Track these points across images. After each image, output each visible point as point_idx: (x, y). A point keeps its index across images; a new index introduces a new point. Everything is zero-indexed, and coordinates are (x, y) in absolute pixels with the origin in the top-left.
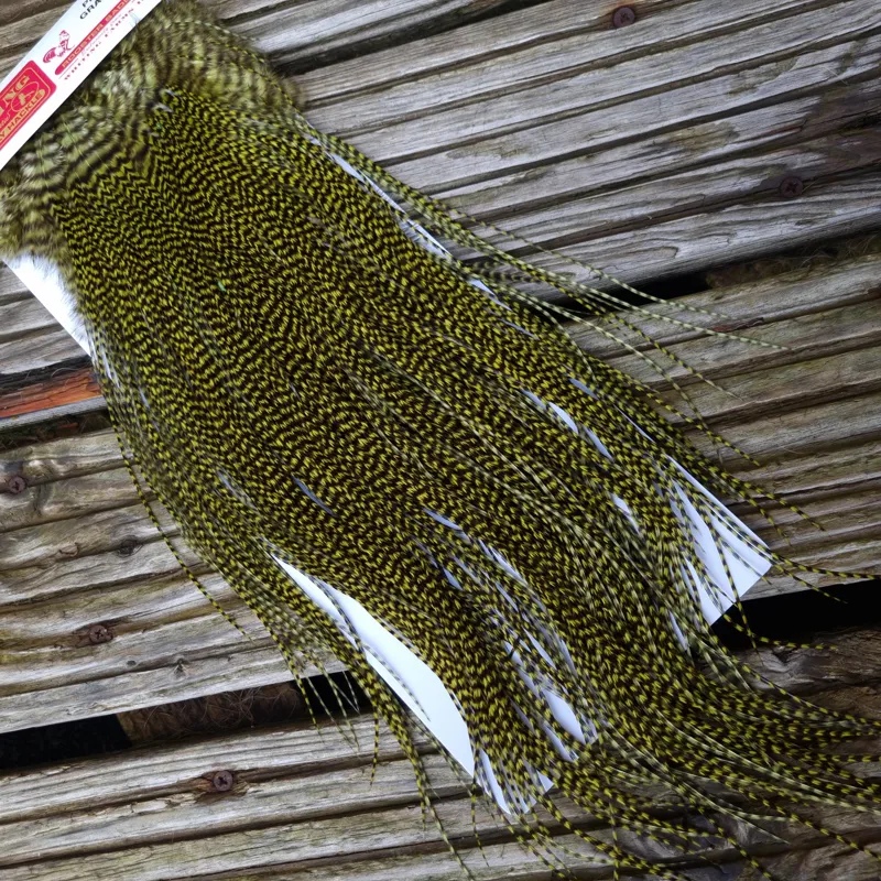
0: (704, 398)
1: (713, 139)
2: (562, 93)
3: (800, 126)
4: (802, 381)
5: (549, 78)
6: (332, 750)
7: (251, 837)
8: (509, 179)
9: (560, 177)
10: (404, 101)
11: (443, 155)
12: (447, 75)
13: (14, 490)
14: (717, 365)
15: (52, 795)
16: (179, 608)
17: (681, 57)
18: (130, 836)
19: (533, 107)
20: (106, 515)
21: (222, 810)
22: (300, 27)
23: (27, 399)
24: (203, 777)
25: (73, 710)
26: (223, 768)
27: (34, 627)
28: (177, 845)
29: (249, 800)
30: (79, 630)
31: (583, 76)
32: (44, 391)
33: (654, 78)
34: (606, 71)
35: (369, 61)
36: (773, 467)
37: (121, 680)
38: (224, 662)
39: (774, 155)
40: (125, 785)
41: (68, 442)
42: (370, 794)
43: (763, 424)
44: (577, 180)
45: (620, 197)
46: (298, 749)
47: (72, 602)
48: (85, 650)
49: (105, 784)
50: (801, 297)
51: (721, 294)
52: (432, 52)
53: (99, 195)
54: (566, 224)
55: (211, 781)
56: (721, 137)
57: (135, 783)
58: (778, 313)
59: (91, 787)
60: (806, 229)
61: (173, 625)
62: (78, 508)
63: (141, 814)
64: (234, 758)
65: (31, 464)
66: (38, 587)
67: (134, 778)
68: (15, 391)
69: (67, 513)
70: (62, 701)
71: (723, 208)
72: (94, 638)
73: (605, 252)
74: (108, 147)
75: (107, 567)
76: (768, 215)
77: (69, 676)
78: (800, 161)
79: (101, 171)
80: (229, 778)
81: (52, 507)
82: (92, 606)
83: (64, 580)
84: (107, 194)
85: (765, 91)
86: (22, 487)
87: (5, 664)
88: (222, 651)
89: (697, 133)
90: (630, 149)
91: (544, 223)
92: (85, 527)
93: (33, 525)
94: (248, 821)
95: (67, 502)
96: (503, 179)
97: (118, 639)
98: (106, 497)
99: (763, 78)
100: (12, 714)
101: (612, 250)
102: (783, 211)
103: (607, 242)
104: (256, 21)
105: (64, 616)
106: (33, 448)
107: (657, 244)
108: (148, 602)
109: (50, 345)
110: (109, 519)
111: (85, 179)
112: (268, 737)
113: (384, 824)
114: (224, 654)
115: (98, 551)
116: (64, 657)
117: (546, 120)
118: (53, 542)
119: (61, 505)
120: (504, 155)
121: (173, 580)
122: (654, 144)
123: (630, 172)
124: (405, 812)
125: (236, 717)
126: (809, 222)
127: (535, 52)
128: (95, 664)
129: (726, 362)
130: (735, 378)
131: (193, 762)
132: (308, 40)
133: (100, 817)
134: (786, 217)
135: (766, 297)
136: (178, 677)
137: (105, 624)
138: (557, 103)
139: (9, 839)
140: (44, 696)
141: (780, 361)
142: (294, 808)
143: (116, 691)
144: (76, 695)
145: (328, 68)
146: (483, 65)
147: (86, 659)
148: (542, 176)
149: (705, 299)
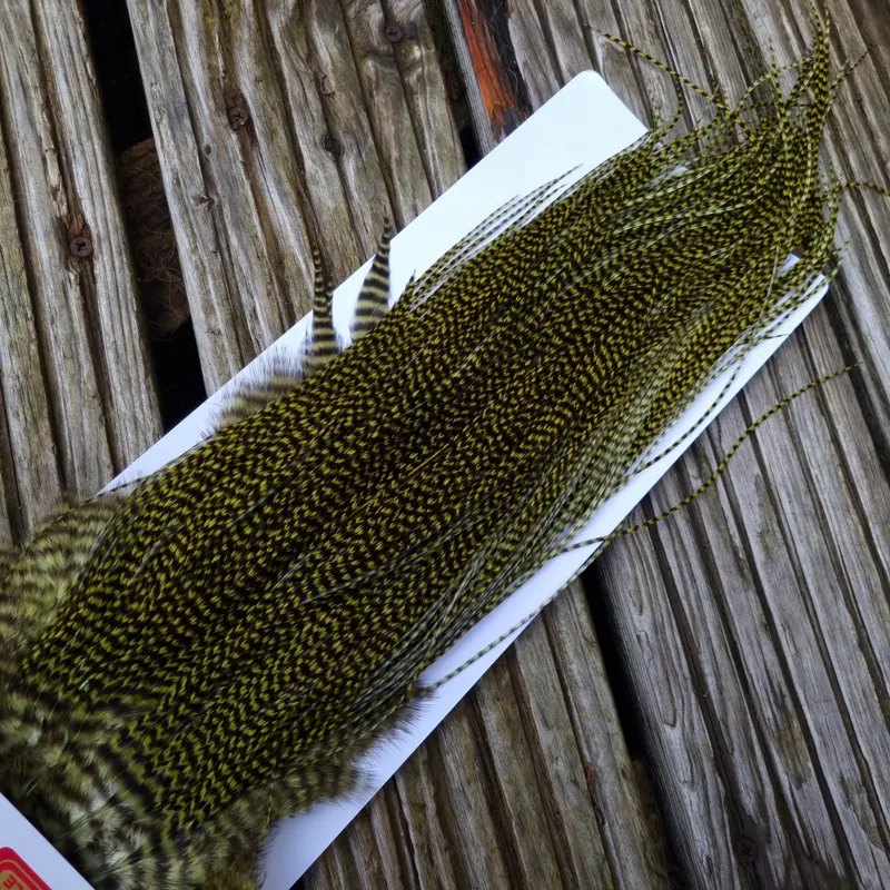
0: (515, 761)
1: (793, 760)
2: (830, 596)
3: (812, 857)
4: (538, 870)
5: (844, 580)
6: (117, 363)
7: (19, 276)
8: (737, 541)
9: (743, 597)
10: (811, 428)
11: (757, 470)
12: (840, 473)
13: (388, 31)
14: (551, 773)
15: (64, 66)
16: (268, 199)
17: (875, 721)
18: (20, 148)
19: (813, 565)
20: (365, 123)
21: (49, 246)
22: (877, 320)
23: (483, 45)
24: (85, 225)
25: (156, 87)
26: (95, 246)
27: (245, 49)
28: (10, 198)
29: (60, 274)
30: (242, 96)
31: (849, 617)
32: (493, 63)
33: (851, 693)
34: (855, 641)
35: (848, 392)
36: (443, 843)
37: (190, 140)
38: (212, 247)
39: (780, 828)
40: (76, 142)
41: (441, 85)
42: (69, 405)
43: (490, 829)
44: (740, 615)
45: (726, 662)
46: (118, 326)
47: (271, 88)
48: (221, 101)
49: (76, 122)
50: (630, 865)
51: (628, 775)
52: (862, 457)
54: (694, 604)
55: (81, 235)
56: (795, 768)
57: (78, 153)
58: (611, 841)
59: (74, 107)
60: (703, 868)
61: (250, 194)
62: (372, 96)
63: (44, 159)
64: (106, 258)
65: (416, 48)
66: (288, 54)
67: (83, 152)
68: (491, 33)
69: (366, 85)
70: (166, 78)
71: (720, 775)
72: (233, 112)
73: (667, 648)
75: (310, 124)
76: (716, 825)
77: (193, 85)
78: (776, 857)
80: (84, 253)
81: (372, 70)
82: (269, 109)
83: (295, 80)
85: (846, 815)
86: (392, 38)
87: (204, 20)
88: (224, 245)
89: (798, 743)
90: (776, 671)
91: (693, 580)
92: (352, 102)
93: (353, 50)
94: (37, 274)
95: (378, 84)
96: (737, 535)
97: (234, 136)
98: (385, 124)
99: (860, 813)
100: (151, 27)
101: (670, 657)
102: (721, 841)
103: (677, 648)
104: (880, 276)
105: (257, 80)
106: (433, 51)
107: (678, 703)
108: (275, 167)
109: (540, 66)
110: (362, 127)
112: (130, 294)
113: (35, 421)
114: (220, 247)
115: (328, 115)
116: (213, 81)
117: (801, 580)
118: (334, 71)
119: (374, 78)
120: (761, 535)
121: (299, 194)
122: (783, 697)
123: (752, 672)
124: (49, 443)
125: (149, 264)
126: (711, 870)
127: (869, 565)
128: (206, 112)
129: (555, 784)
130: (538, 795)
131: (101, 213)
132: (864, 329)
133: (40, 117)
134: (715, 844)
135: (628, 826)
136: (195, 198)
137: (250, 122)
138: (819, 590)
139: (16, 21)
140: (171, 59)
141: (559, 846)
142: (53, 322)
143: (178, 134)
144: (173, 92)
145: (838, 350)
146: (853, 511)
147: (211, 103)
148: (743, 576)
149: (622, 758)
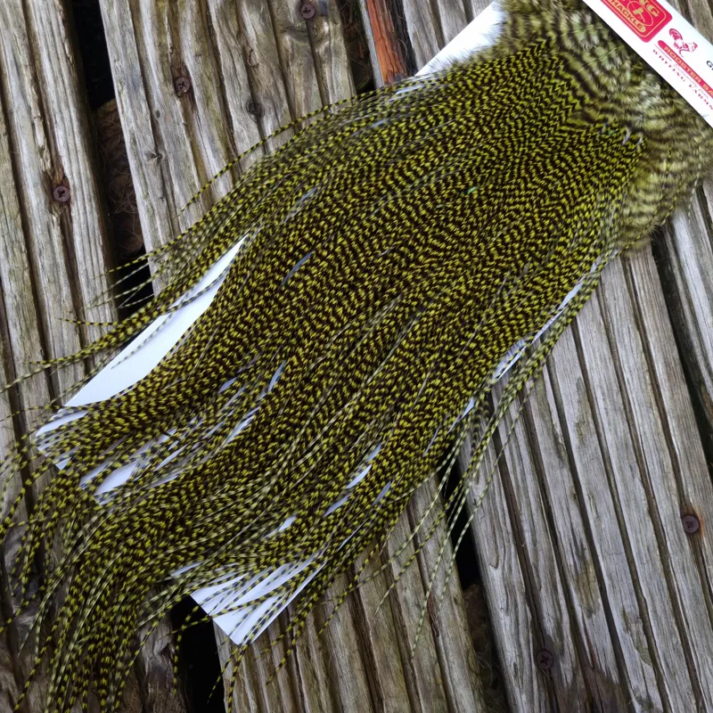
0: (374, 589)
1: (587, 597)
2: (628, 473)
3: (595, 667)
4: (387, 667)
5: (642, 462)
6: (88, 286)
7: (15, 219)
8: (558, 430)
9: (558, 472)
10: (627, 341)
11: (579, 374)
12: (648, 377)
13: (303, 9)
14: (401, 600)
15: (48, 48)
16: (204, 154)
17: (655, 570)
18: (15, 116)
19: (618, 449)
20: (282, 90)
21: (37, 194)
22: (693, 251)
23: (381, 19)
24: (64, 177)
25: (119, 64)
26: (72, 194)
27: (188, 28)
28: (8, 156)
29: (45, 217)
30: (186, 67)
31: (643, 491)
32: (388, 34)
33: (639, 549)
34: (645, 509)
35: (661, 311)
36: (318, 644)
37: (144, 106)
38: (159, 194)
39: (571, 646)
40: (57, 110)
41: (344, 56)
42: (52, 318)
43: (353, 636)
44: (555, 486)
45: (541, 522)
46: (88, 257)
47: (209, 61)
48: (168, 73)
49: (57, 93)
50: (455, 667)
51: (459, 602)
52: (667, 364)
53: (553, 81)
54: (519, 477)
55: (62, 184)
56: (588, 604)
57: (58, 119)
58: (442, 648)
59: (55, 81)
60: (511, 670)
61: (190, 150)
62: (288, 65)
63: (33, 125)
64: (80, 203)
65: (325, 24)
66: (222, 32)
67: (62, 119)
68: (388, 8)
69: (284, 57)
70: (126, 55)
71: (529, 605)
72: (179, 81)
73: (496, 509)
74: (594, 88)
75: (238, 92)
76: (522, 641)
77: (147, 59)
78: (566, 667)
79: (574, 82)
80: (64, 199)
81: (289, 44)
82: (206, 79)
83: (227, 55)
84: (554, 88)
85: (625, 639)
86: (306, 16)
87: (156, 5)
88: (169, 192)
89: (592, 584)
90: (580, 529)
91: (520, 458)
92: (272, 72)
93: (274, 27)
94: (29, 216)
95: (293, 55)
96: (558, 424)
97: (178, 102)
98: (297, 90)
99: (635, 638)
100: (115, 11)
101: (497, 516)
102: (525, 653)
103: (503, 510)
104: (700, 213)
105: (197, 55)
106: (339, 25)
107: (501, 551)
108: (209, 126)
109: (427, 37)
110: (278, 93)
111: (568, 69)
112: (98, 232)
113: (28, 330)
114: (166, 194)
115: (252, 84)
116: (162, 56)
117: (606, 460)
118: (259, 45)
119: (290, 50)
120: (578, 425)
121: (228, 150)
122: (583, 549)
123: (561, 530)
124: (38, 347)
125: (118, 199)
126: (516, 673)
127: (663, 451)
128: (157, 83)
129: (403, 607)
130: (390, 614)
131: (76, 168)
132: (682, 257)
133: (30, 90)
134: (520, 655)
135: (455, 638)
136: (147, 155)
137: (191, 90)
138: (621, 469)
139: (11, 11)
140: (130, 39)
141: (404, 649)
142: (40, 255)
143: (135, 102)
144: (131, 67)
145: (657, 276)
146: (655, 407)
147: (161, 75)
148: (560, 457)
149: (455, 589)
